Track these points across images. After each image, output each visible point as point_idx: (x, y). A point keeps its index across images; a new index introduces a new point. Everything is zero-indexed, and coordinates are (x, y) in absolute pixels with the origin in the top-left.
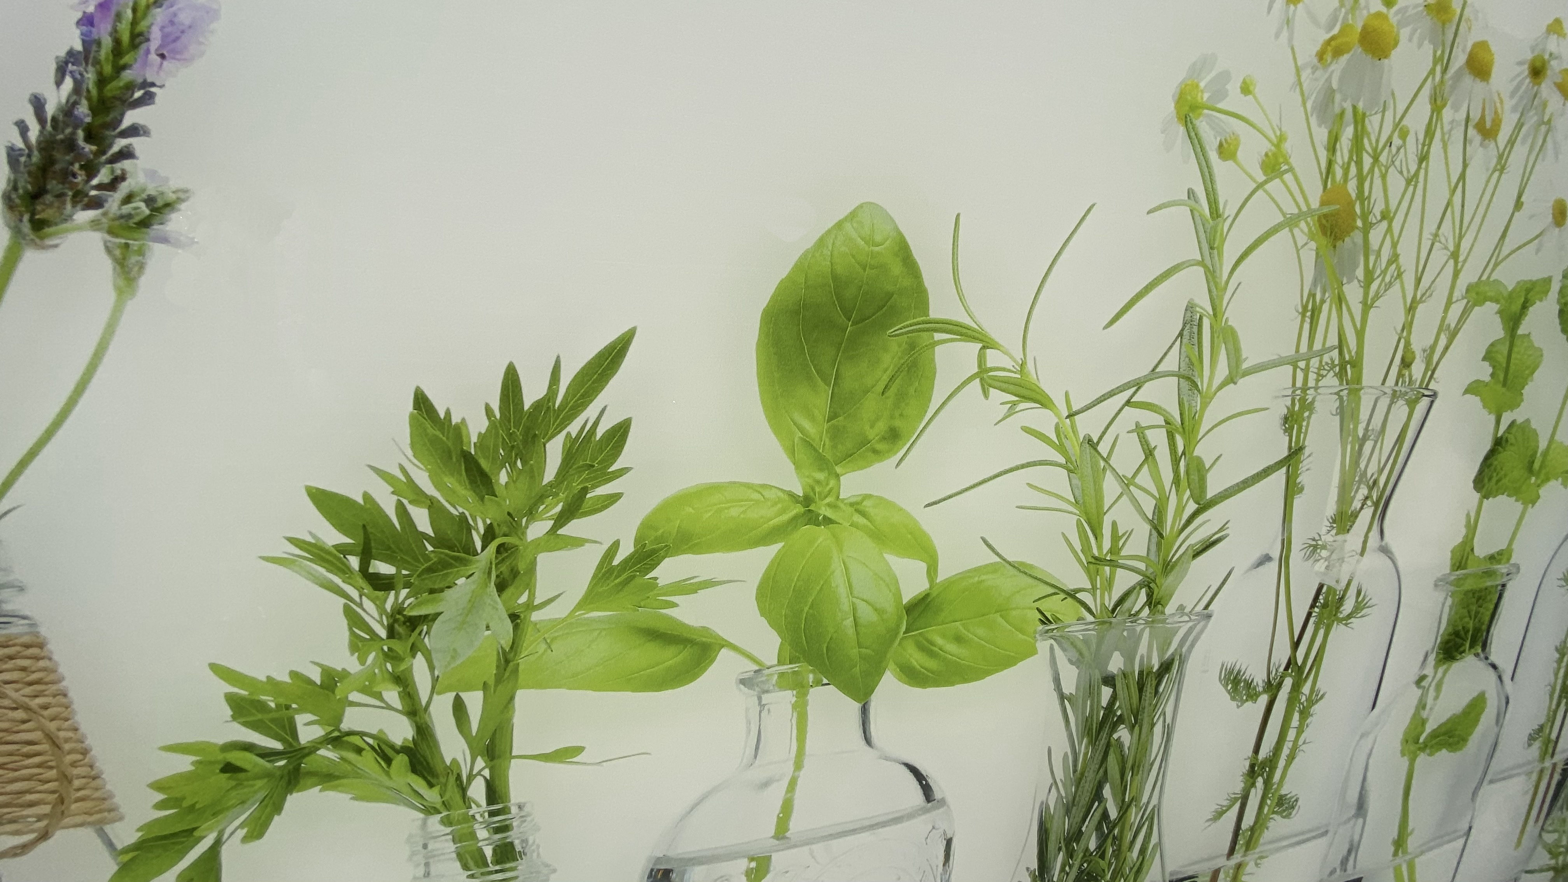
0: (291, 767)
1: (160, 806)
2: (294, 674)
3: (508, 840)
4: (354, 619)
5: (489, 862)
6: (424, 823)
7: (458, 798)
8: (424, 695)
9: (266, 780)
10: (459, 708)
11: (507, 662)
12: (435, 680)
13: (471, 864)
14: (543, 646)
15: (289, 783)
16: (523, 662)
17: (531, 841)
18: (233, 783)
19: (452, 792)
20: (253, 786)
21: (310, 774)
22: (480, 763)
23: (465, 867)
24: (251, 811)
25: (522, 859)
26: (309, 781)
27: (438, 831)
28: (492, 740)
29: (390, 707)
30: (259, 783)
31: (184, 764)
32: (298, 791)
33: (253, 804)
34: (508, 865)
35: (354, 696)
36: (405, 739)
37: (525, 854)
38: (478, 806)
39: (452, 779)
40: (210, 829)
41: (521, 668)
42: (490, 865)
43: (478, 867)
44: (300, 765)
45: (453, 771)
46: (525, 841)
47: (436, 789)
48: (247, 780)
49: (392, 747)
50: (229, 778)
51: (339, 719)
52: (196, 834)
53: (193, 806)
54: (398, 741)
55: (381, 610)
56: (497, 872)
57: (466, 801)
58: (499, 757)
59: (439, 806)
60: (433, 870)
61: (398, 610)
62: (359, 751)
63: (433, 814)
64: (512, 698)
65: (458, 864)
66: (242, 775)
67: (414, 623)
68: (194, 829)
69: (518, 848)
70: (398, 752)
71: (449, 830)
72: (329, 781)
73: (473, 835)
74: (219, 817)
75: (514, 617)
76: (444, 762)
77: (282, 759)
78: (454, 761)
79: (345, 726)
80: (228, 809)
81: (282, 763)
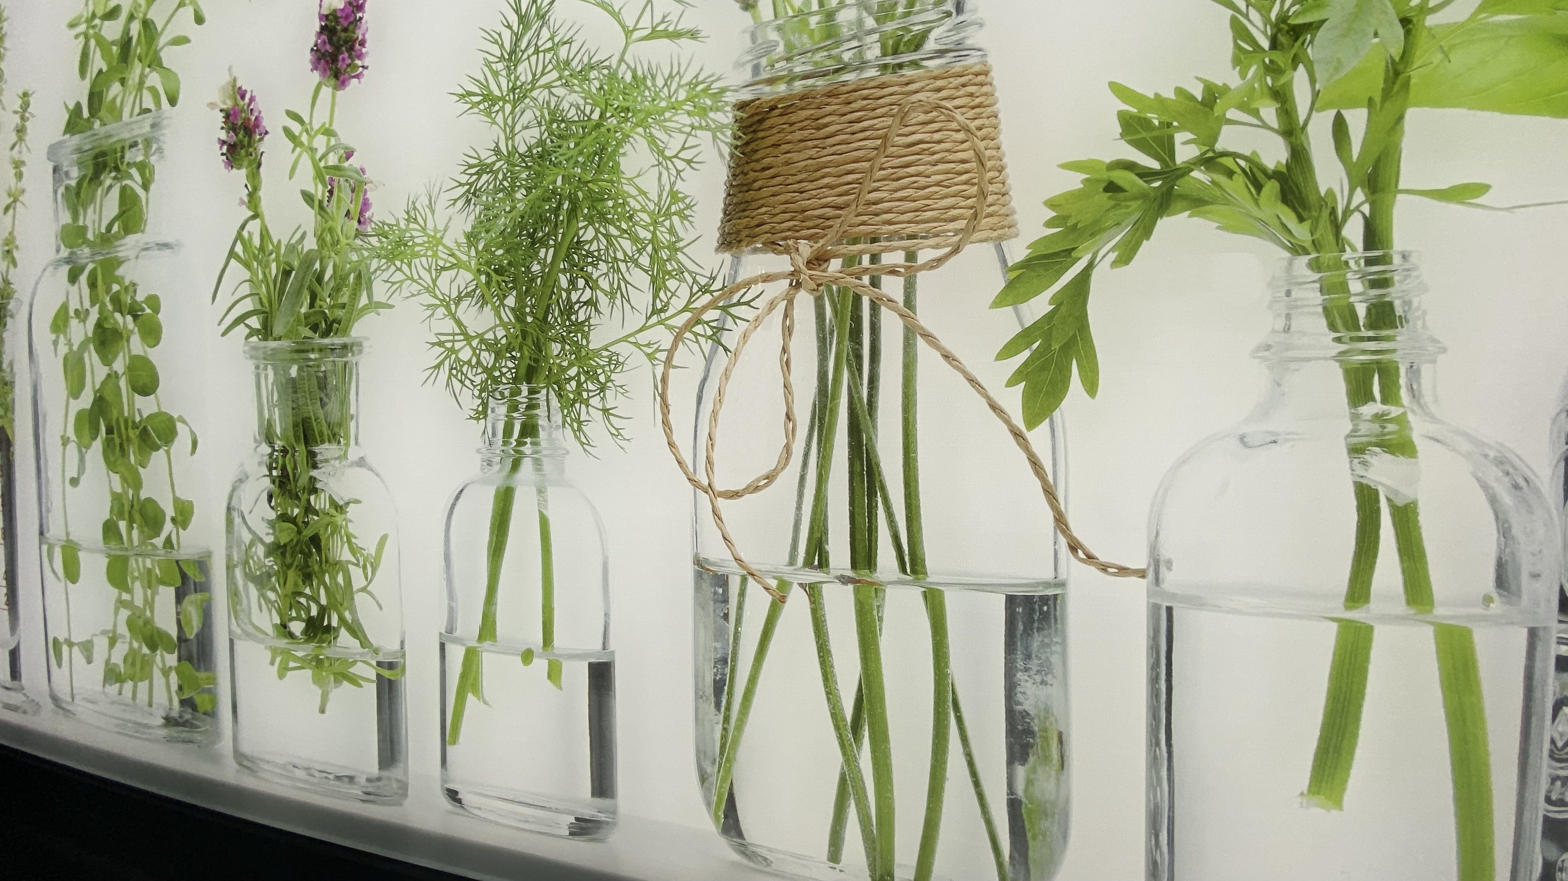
0: (1164, 189)
1: (1049, 224)
2: (1179, 91)
3: (1387, 299)
4: (1240, 31)
5: (1361, 324)
6: (1290, 263)
7: (1331, 238)
8: (1302, 111)
9: (1139, 202)
10: (1340, 128)
11: (1397, 73)
12: (1316, 95)
13: (1339, 323)
14: (1439, 56)
15: (1161, 206)
16: (1416, 75)
17: (1415, 303)
18: (1113, 203)
19: (1325, 231)
20: (1128, 207)
21: (1183, 197)
22: (1359, 196)
23: (1332, 327)
24: (1124, 233)
25: (1402, 327)
26: (1180, 204)
27: (1305, 276)
28: (1376, 168)
29: (1266, 126)
30: (1135, 204)
31: (1075, 181)
32: (1168, 216)
33: (1127, 226)
34: (1384, 333)
35: (1232, 114)
36: (1279, 163)
37: (1407, 321)
38: (1354, 249)
39: (1326, 213)
40: (1086, 250)
41: (1413, 81)
42: (1363, 329)
43: (1348, 329)
44: (1172, 187)
45: (1327, 203)
46: (1408, 303)
47: (1307, 225)
48: (1125, 200)
49: (1264, 171)
50: (1110, 198)
51: (1214, 138)
52: (1074, 254)
53: (1076, 225)
54: (1270, 164)
55: (1266, 20)
56: (1370, 339)
57: (1340, 243)
58: (1383, 190)
59: (1308, 245)
60: (1295, 324)
61: (1283, 18)
62: (1230, 174)
63: (1300, 255)
64: (1401, 118)
65: (1323, 322)
66: (1121, 195)
67: (1297, 32)
68: (1074, 249)
69: (1399, 311)
70: (1269, 177)
71: (1317, 276)
72: (1197, 207)
73: (1343, 287)
74: (1097, 237)
75: (1405, 22)
76: (1318, 192)
77: (1159, 179)
78: (1330, 192)
79: (1219, 146)
80: (1104, 230)
81: (1157, 184)
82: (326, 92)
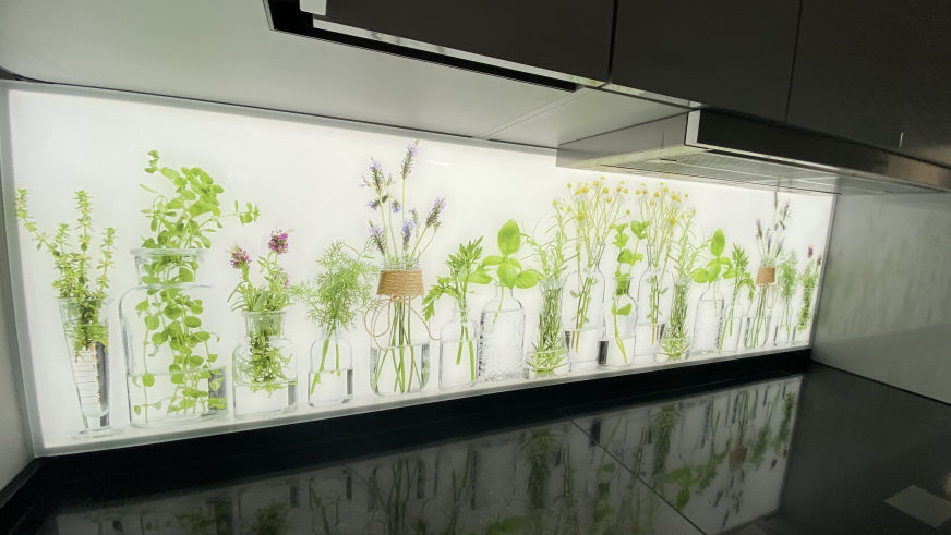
0: (443, 290)
2: (444, 278)
3: (465, 305)
4: (451, 271)
6: (456, 300)
8: (457, 282)
9: (440, 292)
10: (461, 284)
12: (459, 280)
14: (471, 277)
16: (469, 279)
18: (437, 291)
19: (459, 296)
25: (466, 308)
28: (464, 289)
29: (454, 283)
31: (432, 288)
32: (443, 294)
33: (438, 295)
35: (450, 281)
40: (433, 298)
53: (432, 294)
55: (454, 270)
56: (463, 309)
57: (461, 298)
58: (465, 292)
62: (450, 289)
64: (467, 284)
67: (457, 272)
70: (454, 290)
71: (458, 302)
72: (446, 293)
75: (468, 273)
78: (460, 292)
79: (449, 285)
82: (274, 254)
